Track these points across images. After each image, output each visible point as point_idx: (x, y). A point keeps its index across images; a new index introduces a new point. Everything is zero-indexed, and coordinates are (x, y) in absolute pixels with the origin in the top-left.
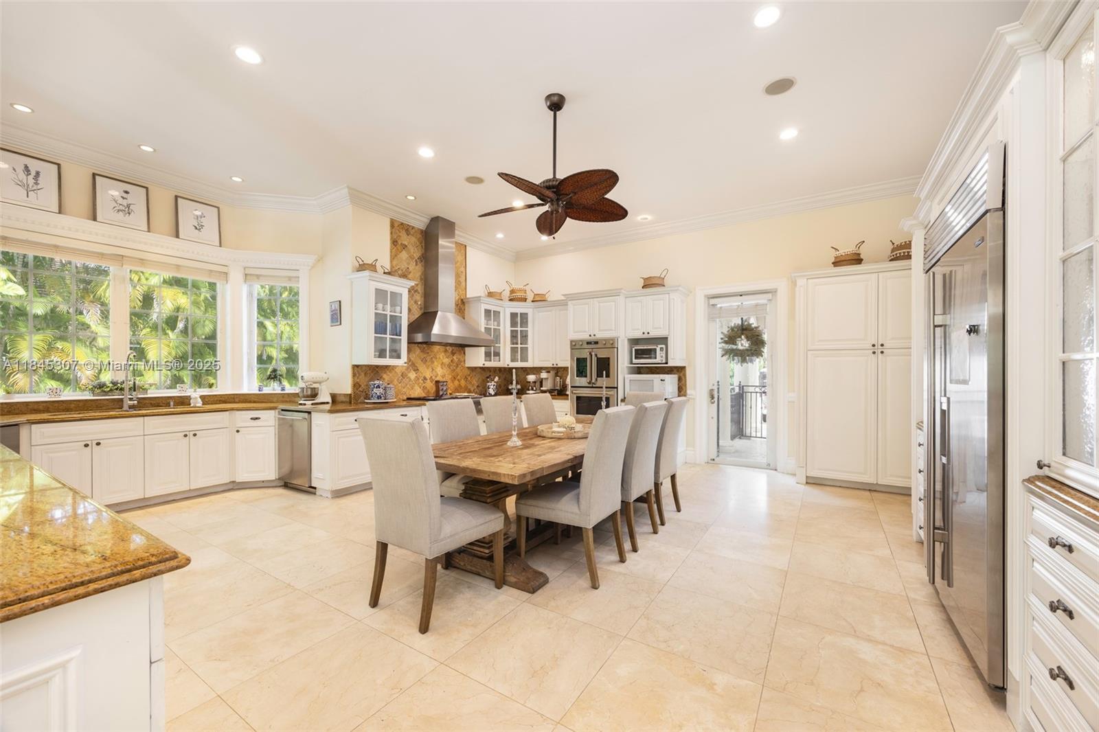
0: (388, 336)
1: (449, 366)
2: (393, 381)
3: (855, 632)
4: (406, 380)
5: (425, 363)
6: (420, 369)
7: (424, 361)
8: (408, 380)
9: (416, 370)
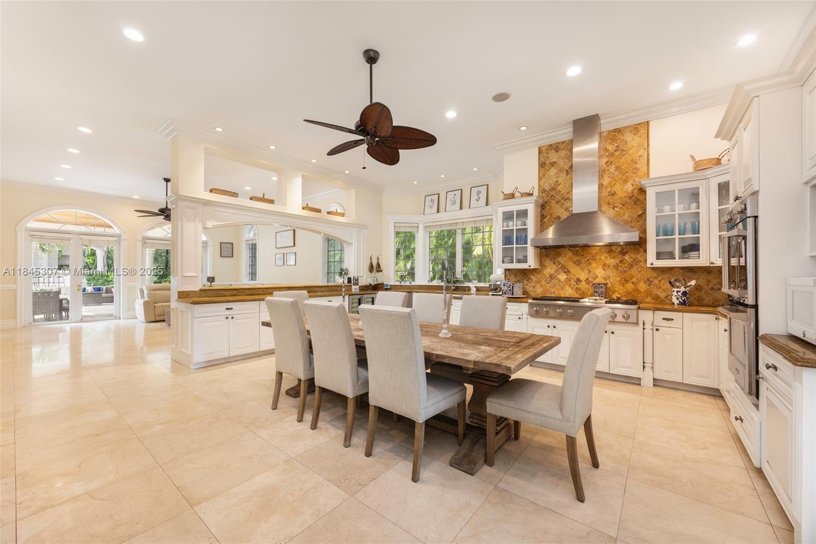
0: (515, 246)
1: (616, 267)
2: (542, 281)
3: (91, 496)
4: (554, 281)
5: (578, 265)
6: (572, 271)
7: (578, 263)
8: (557, 281)
9: (567, 272)
